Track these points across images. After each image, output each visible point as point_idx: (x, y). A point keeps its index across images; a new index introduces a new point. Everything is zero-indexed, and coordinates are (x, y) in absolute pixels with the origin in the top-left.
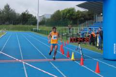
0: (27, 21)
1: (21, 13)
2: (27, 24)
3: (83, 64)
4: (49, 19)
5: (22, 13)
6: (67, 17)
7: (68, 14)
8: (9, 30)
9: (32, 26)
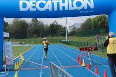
0: (56, 32)
1: (49, 25)
2: (56, 36)
3: (89, 69)
4: (79, 29)
5: (51, 25)
6: (99, 25)
7: (99, 22)
8: (37, 43)
9: (61, 37)
